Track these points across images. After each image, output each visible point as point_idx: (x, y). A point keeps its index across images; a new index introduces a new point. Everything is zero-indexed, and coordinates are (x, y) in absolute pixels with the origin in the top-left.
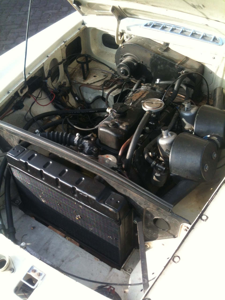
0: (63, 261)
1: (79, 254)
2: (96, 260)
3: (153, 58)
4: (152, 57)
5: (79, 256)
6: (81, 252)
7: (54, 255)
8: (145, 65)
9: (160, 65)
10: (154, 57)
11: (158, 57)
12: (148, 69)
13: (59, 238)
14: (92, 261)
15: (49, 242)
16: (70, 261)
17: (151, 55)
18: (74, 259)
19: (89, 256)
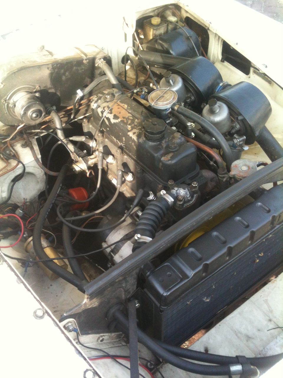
0: (270, 320)
1: (264, 299)
2: (275, 282)
3: (53, 71)
4: (50, 70)
5: (265, 299)
6: (261, 296)
7: (259, 330)
8: (45, 88)
9: (64, 74)
10: (53, 68)
11: (58, 65)
12: (50, 91)
13: (233, 317)
14: (275, 287)
15: (237, 333)
16: (271, 311)
17: (48, 68)
18: (269, 307)
19: (268, 289)
